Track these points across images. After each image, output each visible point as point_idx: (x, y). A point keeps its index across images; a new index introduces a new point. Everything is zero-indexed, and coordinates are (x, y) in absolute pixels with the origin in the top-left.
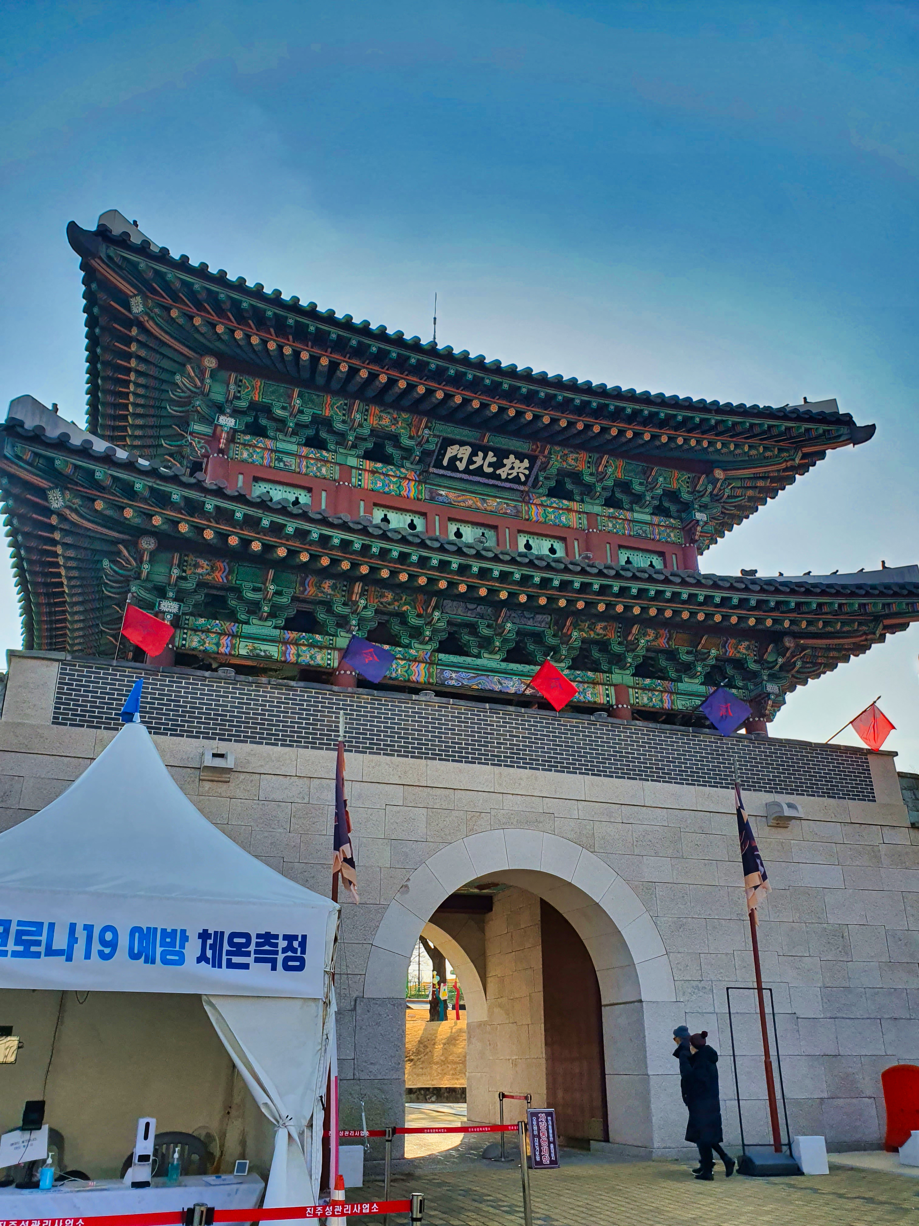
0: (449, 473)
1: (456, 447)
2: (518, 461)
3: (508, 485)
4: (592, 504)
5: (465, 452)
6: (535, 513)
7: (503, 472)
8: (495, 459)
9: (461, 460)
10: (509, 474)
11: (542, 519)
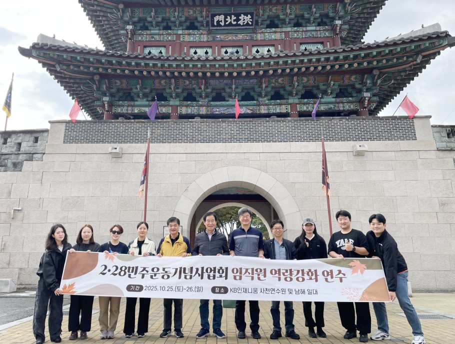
0: (219, 28)
1: (217, 16)
2: (245, 17)
3: (245, 27)
4: (286, 27)
5: (222, 17)
6: (259, 37)
7: (241, 22)
8: (235, 18)
9: (221, 21)
10: (244, 23)
11: (263, 39)
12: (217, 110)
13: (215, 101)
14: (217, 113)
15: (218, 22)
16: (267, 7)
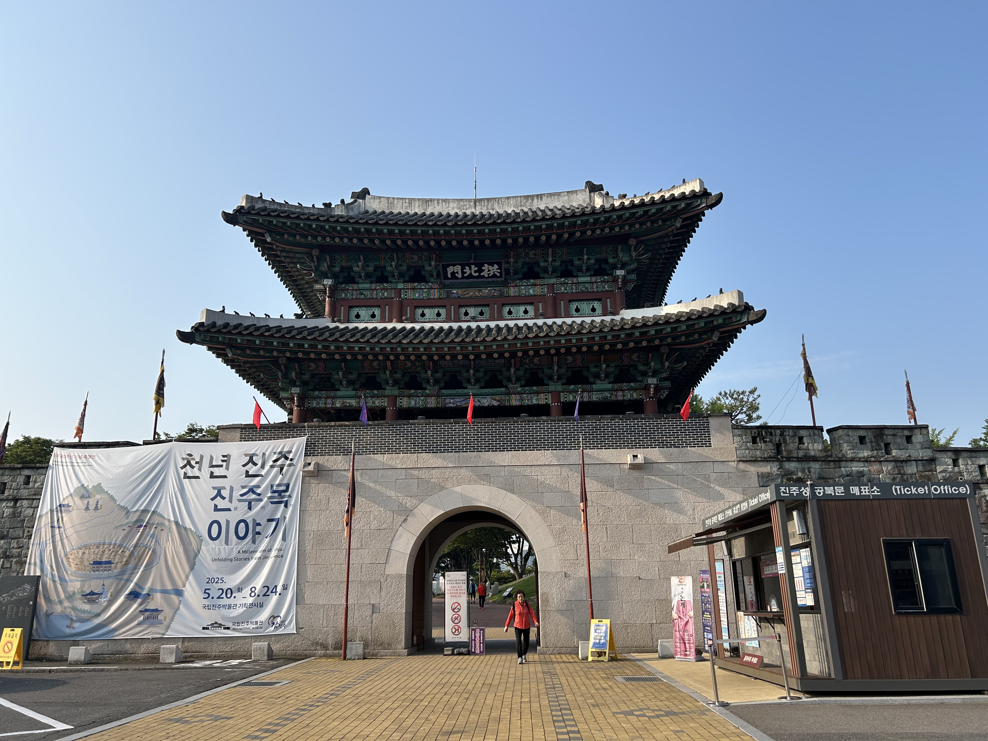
0: (454, 281)
1: (452, 267)
2: (490, 267)
3: (491, 280)
4: (550, 278)
5: (458, 268)
6: (512, 291)
7: (485, 274)
8: (477, 268)
9: (457, 273)
10: (488, 274)
11: (517, 294)
12: (452, 401)
13: (448, 389)
14: (451, 405)
15: (453, 274)
16: (521, 250)
